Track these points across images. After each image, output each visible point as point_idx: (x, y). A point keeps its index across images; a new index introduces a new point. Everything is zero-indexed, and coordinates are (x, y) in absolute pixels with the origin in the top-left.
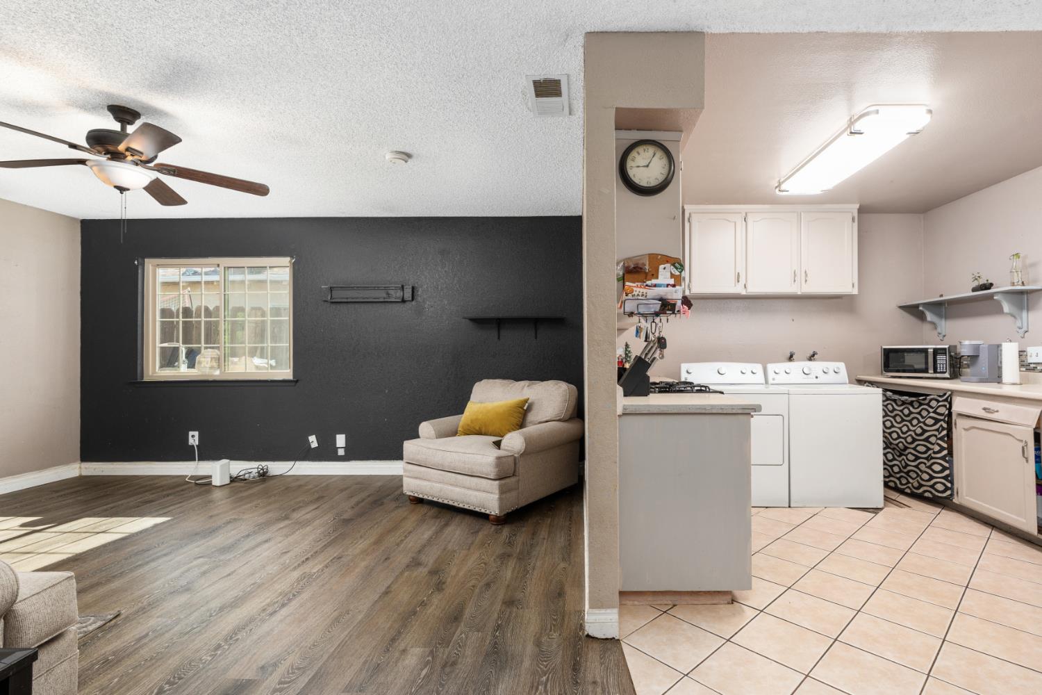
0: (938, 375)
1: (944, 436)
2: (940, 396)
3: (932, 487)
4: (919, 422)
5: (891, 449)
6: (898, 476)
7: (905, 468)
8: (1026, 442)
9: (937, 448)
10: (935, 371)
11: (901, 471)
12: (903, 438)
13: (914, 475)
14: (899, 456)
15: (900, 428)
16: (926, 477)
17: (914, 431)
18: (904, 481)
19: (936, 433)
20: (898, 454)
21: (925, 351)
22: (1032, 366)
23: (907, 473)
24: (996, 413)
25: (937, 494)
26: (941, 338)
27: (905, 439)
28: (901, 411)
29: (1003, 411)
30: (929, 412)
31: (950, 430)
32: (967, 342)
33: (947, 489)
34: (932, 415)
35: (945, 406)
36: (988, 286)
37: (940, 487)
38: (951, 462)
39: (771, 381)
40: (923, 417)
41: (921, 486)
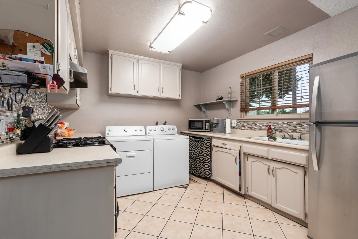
0: (206, 130)
1: (209, 154)
2: (208, 139)
3: (205, 173)
4: (201, 148)
5: (191, 158)
6: (193, 169)
7: (196, 166)
8: (236, 157)
9: (207, 159)
10: (205, 129)
11: (194, 167)
12: (195, 155)
13: (199, 169)
14: (194, 161)
15: (194, 151)
16: (203, 170)
17: (199, 152)
18: (195, 171)
19: (206, 153)
20: (194, 160)
21: (202, 121)
22: (233, 127)
23: (197, 168)
24: (226, 145)
25: (206, 176)
26: (206, 117)
27: (196, 155)
28: (195, 144)
29: (229, 145)
30: (204, 145)
31: (211, 151)
32: (215, 119)
33: (209, 174)
34: (205, 146)
35: (209, 142)
36: (221, 98)
37: (207, 173)
38: (211, 164)
39: (147, 134)
40: (202, 147)
41: (201, 173)
